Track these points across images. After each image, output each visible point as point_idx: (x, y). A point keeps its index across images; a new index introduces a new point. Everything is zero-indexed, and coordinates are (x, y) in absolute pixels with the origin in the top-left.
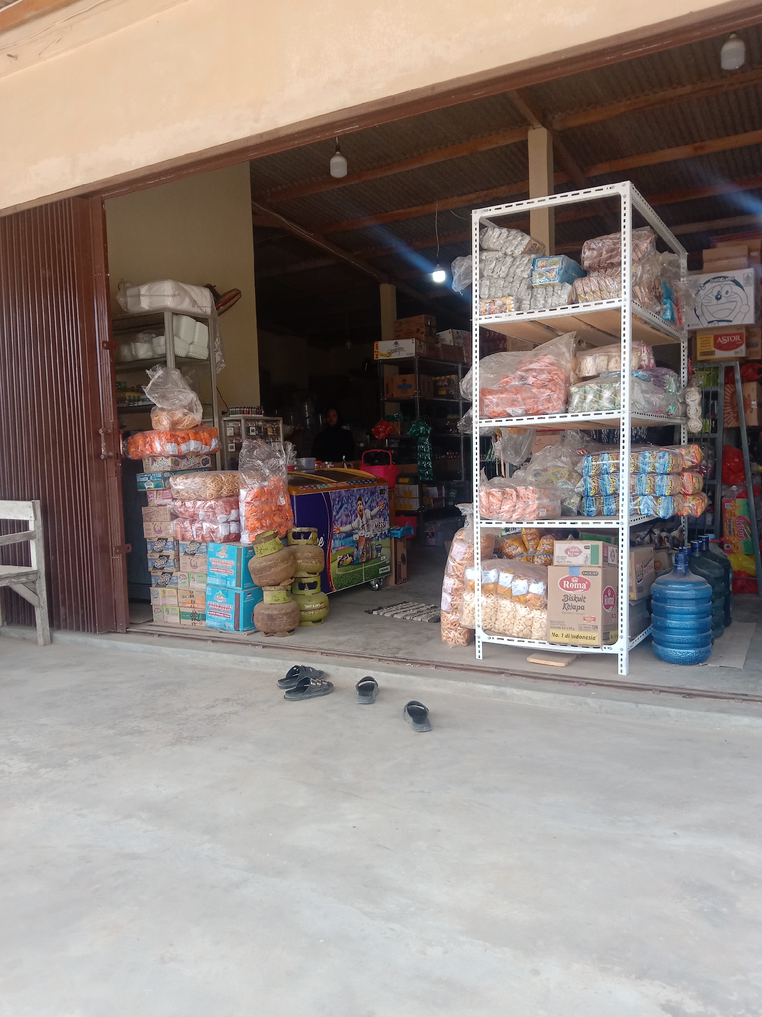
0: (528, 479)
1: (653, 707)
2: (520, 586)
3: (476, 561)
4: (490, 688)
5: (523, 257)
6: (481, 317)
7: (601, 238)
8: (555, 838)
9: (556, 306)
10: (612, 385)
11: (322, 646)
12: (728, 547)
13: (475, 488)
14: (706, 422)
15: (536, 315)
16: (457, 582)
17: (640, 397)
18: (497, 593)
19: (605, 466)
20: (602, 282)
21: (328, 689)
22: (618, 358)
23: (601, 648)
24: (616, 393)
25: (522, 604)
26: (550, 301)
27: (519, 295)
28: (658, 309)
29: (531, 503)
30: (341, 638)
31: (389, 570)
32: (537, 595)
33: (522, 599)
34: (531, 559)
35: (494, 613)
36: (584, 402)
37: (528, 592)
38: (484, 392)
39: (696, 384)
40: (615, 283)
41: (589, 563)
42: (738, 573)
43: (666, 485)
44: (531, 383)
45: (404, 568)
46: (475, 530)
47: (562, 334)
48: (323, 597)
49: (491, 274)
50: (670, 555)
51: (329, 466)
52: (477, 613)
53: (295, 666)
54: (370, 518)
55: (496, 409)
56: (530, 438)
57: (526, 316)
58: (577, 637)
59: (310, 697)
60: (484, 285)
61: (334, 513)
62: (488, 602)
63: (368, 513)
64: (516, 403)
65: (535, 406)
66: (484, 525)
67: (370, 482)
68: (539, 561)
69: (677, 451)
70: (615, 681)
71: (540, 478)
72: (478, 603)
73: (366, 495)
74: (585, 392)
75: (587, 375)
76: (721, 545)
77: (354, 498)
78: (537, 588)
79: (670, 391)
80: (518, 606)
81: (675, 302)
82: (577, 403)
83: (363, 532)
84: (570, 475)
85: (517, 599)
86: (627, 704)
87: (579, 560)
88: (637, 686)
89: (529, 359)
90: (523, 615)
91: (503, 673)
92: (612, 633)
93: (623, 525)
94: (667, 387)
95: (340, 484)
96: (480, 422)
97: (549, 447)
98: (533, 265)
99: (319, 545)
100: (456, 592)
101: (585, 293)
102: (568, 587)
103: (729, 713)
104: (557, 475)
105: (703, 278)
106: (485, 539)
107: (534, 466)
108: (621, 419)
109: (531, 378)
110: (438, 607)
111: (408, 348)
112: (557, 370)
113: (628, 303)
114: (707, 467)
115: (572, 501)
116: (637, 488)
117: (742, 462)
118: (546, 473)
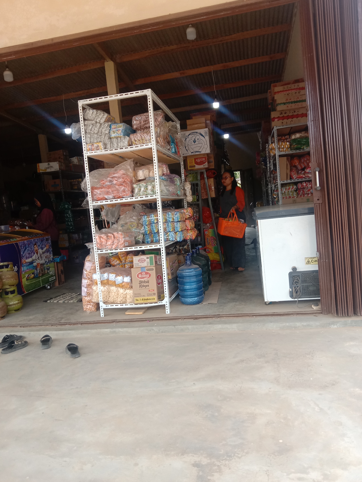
0: (119, 228)
1: (181, 326)
2: (119, 279)
3: (97, 270)
4: (108, 330)
5: (105, 123)
6: (87, 152)
7: (140, 115)
8: (142, 397)
9: (123, 147)
10: (151, 183)
11: (20, 323)
12: (208, 250)
13: (93, 235)
14: (194, 197)
15: (114, 151)
16: (89, 281)
17: (164, 188)
18: (108, 284)
19: (153, 220)
20: (142, 136)
21: (25, 344)
22: (153, 171)
23: (158, 303)
24: (154, 187)
25: (121, 287)
26: (119, 144)
27: (105, 141)
28: (169, 147)
29: (120, 240)
30: (31, 317)
31: (55, 278)
32: (127, 282)
33: (121, 285)
34: (124, 266)
35: (108, 294)
36: (140, 191)
37: (123, 282)
38: (93, 188)
39: (188, 180)
40: (148, 136)
41: (149, 265)
42: (212, 262)
43: (179, 226)
44: (115, 183)
45: (63, 277)
46: (95, 255)
47: (127, 159)
48: (19, 297)
49: (90, 132)
50: (184, 257)
51: (17, 229)
52: (99, 295)
53: (6, 336)
54: (42, 253)
55: (99, 196)
56: (118, 209)
57: (109, 152)
58: (147, 299)
59: (16, 350)
60: (87, 137)
61: (22, 253)
62: (105, 289)
63: (40, 251)
64: (109, 193)
65: (118, 194)
66: (99, 252)
67: (40, 235)
68: (128, 266)
69: (183, 211)
70: (164, 317)
71: (124, 228)
72: (100, 290)
73: (38, 242)
74: (140, 187)
75: (140, 179)
76: (205, 250)
77: (32, 244)
78: (127, 279)
79: (177, 184)
80: (119, 289)
81: (176, 144)
82: (137, 192)
83: (39, 261)
84: (138, 225)
85: (118, 286)
86: (170, 327)
87: (145, 264)
88: (174, 318)
89: (113, 172)
90: (122, 293)
91: (114, 322)
92: (162, 295)
93: (162, 246)
94: (176, 183)
95: (23, 238)
96: (93, 203)
97: (128, 212)
98: (110, 127)
99: (15, 270)
100: (89, 286)
101: (135, 141)
102: (141, 277)
103: (213, 324)
104: (132, 225)
105: (187, 133)
106: (100, 259)
107: (121, 222)
108: (157, 198)
109: (114, 181)
110: (80, 294)
111: (55, 166)
112: (126, 177)
113: (155, 145)
114: (196, 216)
115: (140, 237)
116: (167, 229)
117: (210, 213)
118: (127, 225)
